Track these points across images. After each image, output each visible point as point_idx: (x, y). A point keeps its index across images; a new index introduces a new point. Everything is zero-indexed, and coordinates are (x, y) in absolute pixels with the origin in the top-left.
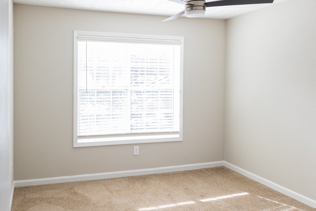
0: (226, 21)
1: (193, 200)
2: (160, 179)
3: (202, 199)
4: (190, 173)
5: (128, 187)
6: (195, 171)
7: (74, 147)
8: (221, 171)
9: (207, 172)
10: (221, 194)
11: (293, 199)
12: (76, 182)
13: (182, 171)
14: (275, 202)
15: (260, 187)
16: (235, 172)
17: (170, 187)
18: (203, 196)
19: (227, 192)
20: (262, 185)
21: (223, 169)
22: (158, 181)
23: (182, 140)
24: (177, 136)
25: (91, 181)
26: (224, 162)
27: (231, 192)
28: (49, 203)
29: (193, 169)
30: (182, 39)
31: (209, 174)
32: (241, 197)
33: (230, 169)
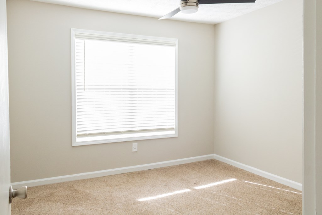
0: (215, 27)
1: (188, 188)
2: (158, 173)
3: (196, 186)
4: (184, 166)
5: (128, 181)
6: (189, 164)
7: (73, 145)
8: (212, 163)
9: (200, 165)
10: (213, 181)
11: (271, 180)
12: (76, 181)
13: (177, 165)
14: (257, 184)
15: (244, 173)
16: (223, 163)
17: (167, 179)
18: (197, 184)
19: (217, 179)
20: (246, 171)
21: (214, 161)
22: (156, 174)
23: (177, 136)
24: (173, 132)
25: (91, 179)
26: (214, 155)
27: (221, 179)
28: (48, 201)
29: (187, 163)
30: (176, 41)
31: (201, 165)
32: (229, 183)
33: (219, 161)
